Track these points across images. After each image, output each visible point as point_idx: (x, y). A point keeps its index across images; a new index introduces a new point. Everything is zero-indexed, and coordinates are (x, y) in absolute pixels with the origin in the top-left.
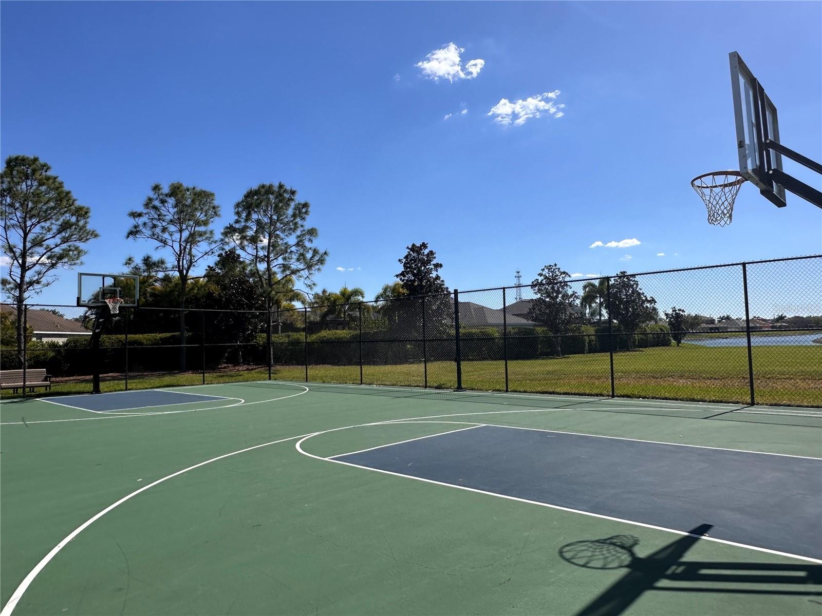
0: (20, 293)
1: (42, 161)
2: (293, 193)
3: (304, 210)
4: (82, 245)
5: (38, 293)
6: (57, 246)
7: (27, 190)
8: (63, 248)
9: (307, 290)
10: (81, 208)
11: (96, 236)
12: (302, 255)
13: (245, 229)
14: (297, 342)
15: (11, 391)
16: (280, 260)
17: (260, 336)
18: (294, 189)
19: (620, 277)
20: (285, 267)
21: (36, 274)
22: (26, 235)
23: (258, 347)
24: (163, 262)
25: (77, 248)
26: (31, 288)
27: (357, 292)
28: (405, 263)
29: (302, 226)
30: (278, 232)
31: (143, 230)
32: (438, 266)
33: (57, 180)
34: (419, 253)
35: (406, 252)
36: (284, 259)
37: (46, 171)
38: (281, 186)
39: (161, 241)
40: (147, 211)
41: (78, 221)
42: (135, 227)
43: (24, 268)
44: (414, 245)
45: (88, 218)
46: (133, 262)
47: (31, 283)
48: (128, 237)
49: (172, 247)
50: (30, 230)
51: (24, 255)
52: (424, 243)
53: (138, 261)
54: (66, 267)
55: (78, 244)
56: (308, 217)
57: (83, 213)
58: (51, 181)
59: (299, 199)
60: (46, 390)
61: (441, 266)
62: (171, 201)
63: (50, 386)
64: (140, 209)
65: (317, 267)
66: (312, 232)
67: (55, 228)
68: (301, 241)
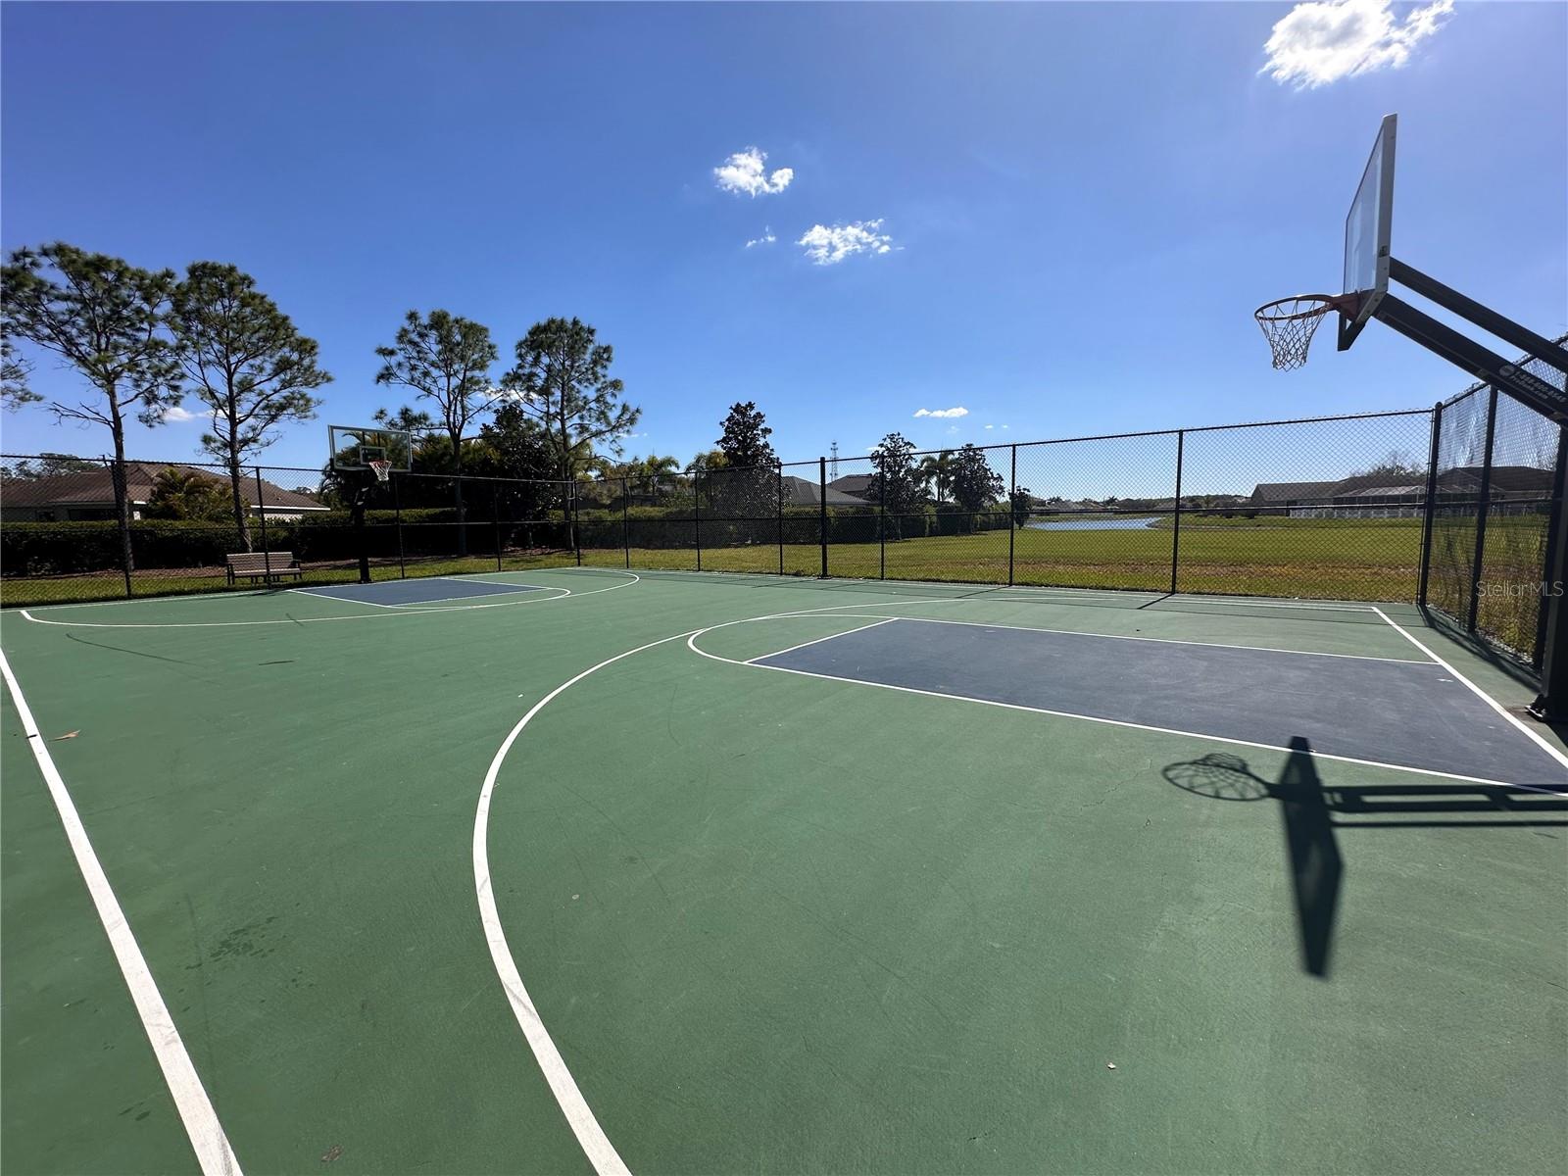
0: (232, 453)
1: (241, 271)
2: (591, 332)
3: (605, 356)
4: (309, 392)
5: (256, 454)
6: (276, 392)
7: (225, 312)
8: (284, 395)
9: (615, 457)
10: (305, 341)
11: (329, 380)
12: (603, 413)
13: (532, 375)
14: (599, 521)
15: (248, 580)
16: (576, 420)
17: (553, 514)
18: (592, 327)
19: (965, 450)
20: (583, 428)
21: (249, 430)
22: (230, 375)
23: (551, 528)
24: (426, 418)
25: (303, 396)
26: (246, 448)
27: (670, 462)
28: (728, 427)
29: (604, 376)
30: (573, 382)
31: (398, 373)
32: (767, 431)
33: (266, 299)
34: (744, 415)
35: (728, 413)
36: (582, 418)
37: (248, 287)
38: (575, 322)
39: (424, 389)
40: (402, 346)
41: (301, 359)
42: (387, 369)
43: (234, 422)
44: (738, 405)
45: (314, 355)
46: (386, 415)
47: (246, 442)
48: (378, 381)
49: (438, 397)
50: (235, 369)
51: (232, 401)
52: (750, 403)
53: (394, 414)
54: (294, 419)
55: (304, 390)
56: (610, 365)
57: (308, 348)
58: (257, 301)
59: (600, 340)
60: (295, 579)
61: (770, 431)
62: (433, 335)
63: (300, 574)
64: (391, 343)
65: (626, 428)
66: (616, 385)
67: (269, 367)
68: (602, 396)
